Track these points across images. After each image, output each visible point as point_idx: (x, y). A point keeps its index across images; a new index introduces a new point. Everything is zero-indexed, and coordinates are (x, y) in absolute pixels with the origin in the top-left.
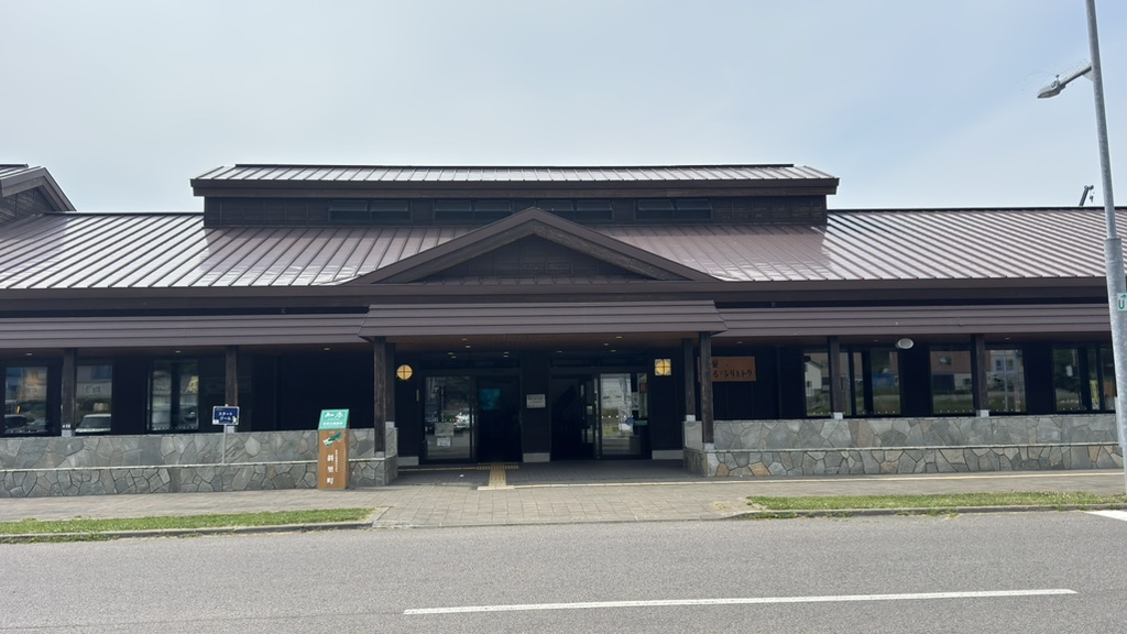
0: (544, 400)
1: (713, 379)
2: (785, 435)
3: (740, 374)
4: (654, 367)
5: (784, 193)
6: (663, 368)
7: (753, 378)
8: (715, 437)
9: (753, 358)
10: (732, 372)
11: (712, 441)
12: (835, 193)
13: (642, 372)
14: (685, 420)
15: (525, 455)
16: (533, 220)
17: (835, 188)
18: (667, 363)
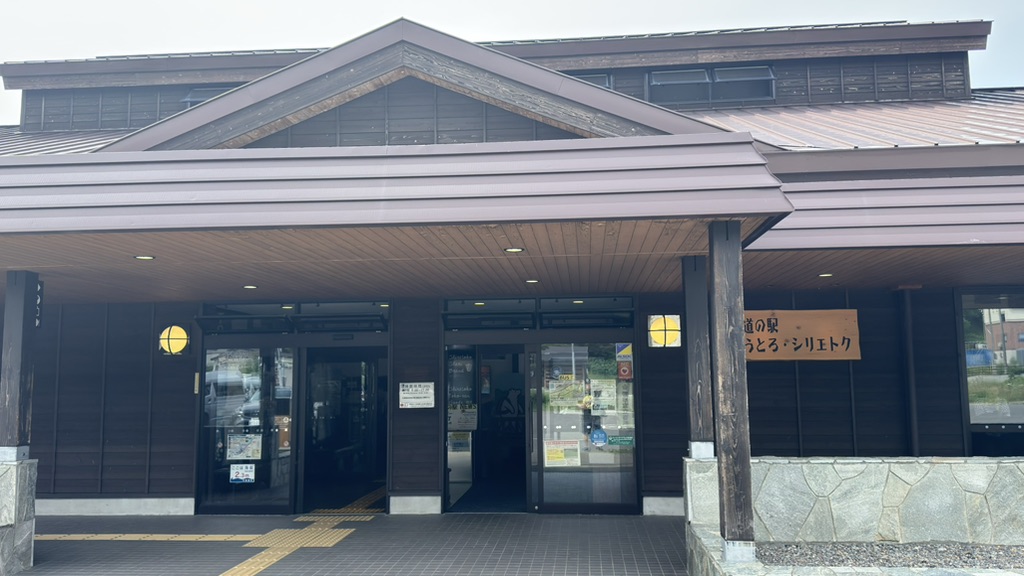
0: (431, 391)
1: (747, 356)
2: (949, 500)
3: (828, 346)
4: (646, 331)
5: (895, 50)
6: (665, 331)
7: (854, 353)
8: (755, 524)
9: (855, 312)
10: (809, 342)
11: (746, 536)
12: (983, 47)
13: (625, 341)
14: (688, 454)
15: (393, 500)
16: (403, 41)
17: (985, 37)
18: (674, 321)
